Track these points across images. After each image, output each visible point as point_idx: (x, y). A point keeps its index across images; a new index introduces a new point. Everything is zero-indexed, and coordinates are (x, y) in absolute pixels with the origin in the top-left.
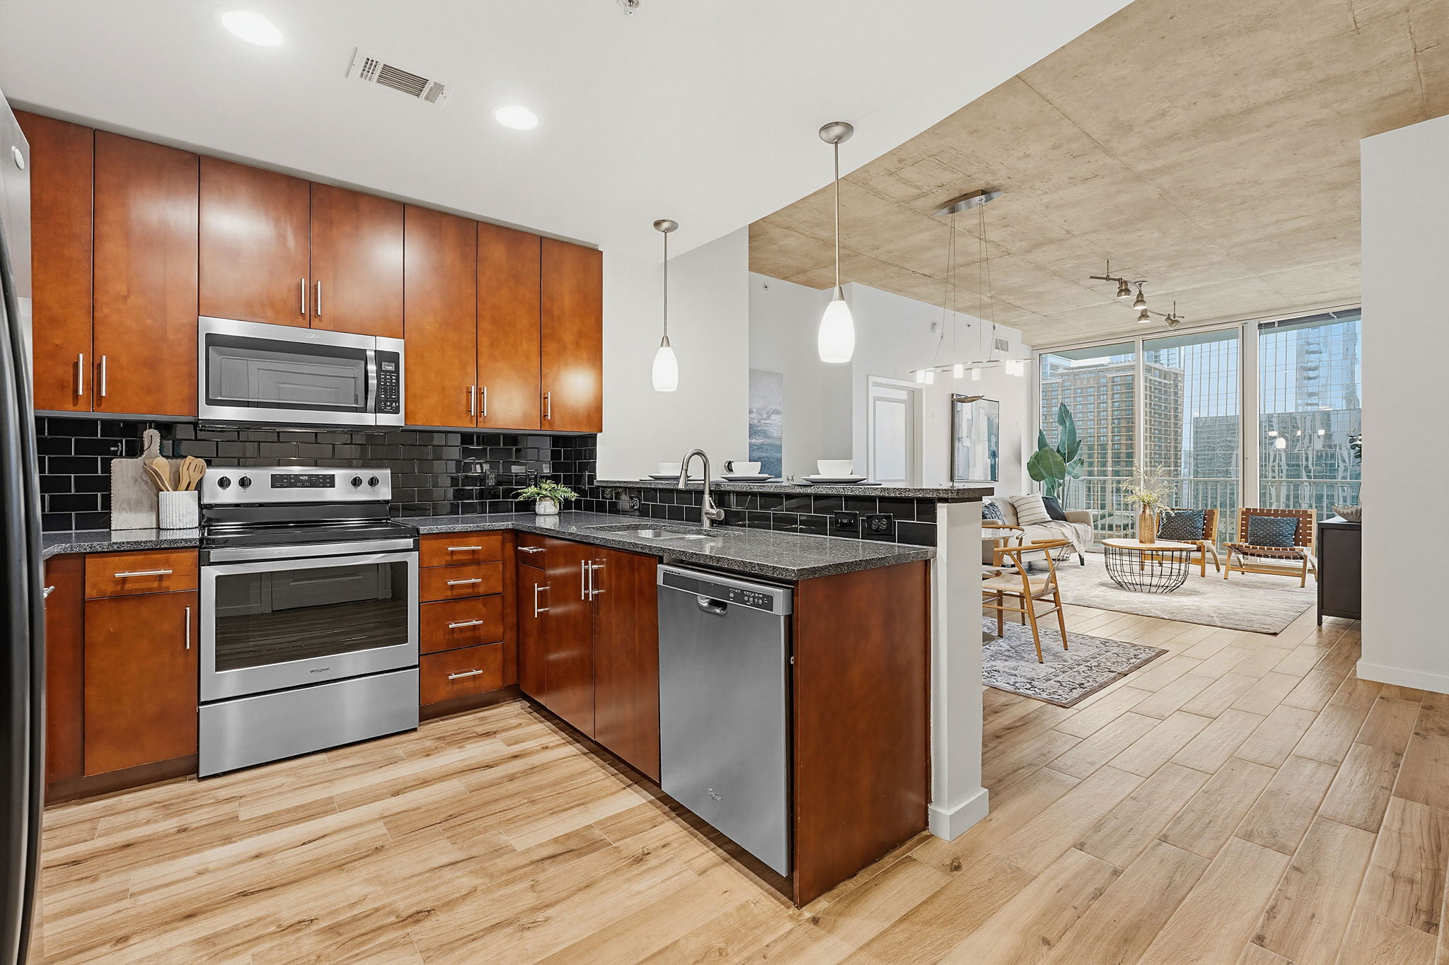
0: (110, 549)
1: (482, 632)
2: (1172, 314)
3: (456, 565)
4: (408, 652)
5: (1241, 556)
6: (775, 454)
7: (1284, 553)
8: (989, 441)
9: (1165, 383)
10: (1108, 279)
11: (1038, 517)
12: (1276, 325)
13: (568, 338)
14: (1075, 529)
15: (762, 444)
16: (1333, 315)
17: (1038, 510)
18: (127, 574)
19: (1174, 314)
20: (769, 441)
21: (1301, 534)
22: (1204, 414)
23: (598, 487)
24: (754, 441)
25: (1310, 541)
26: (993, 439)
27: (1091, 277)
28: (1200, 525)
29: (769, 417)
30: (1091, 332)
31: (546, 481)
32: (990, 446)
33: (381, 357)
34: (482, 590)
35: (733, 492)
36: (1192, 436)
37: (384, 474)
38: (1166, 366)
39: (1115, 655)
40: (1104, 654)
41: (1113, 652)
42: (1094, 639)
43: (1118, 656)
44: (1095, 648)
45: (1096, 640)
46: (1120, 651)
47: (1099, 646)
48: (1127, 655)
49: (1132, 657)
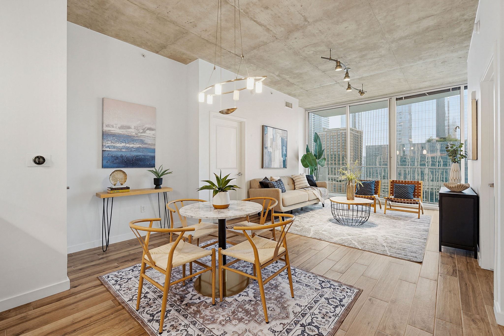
2: (361, 90)
5: (390, 202)
7: (409, 201)
8: (282, 149)
9: (357, 135)
10: (330, 59)
11: (303, 185)
12: (403, 98)
14: (320, 190)
15: (139, 148)
16: (427, 94)
17: (304, 182)
19: (362, 90)
21: (416, 192)
22: (369, 145)
25: (420, 195)
26: (284, 148)
27: (322, 57)
28: (373, 188)
29: (144, 132)
30: (328, 102)
32: (282, 152)
36: (365, 152)
38: (358, 129)
39: (326, 302)
40: (319, 300)
41: (325, 296)
42: (316, 278)
43: (329, 303)
44: (314, 291)
45: (317, 279)
46: (331, 295)
47: (317, 287)
48: (335, 300)
49: (338, 304)
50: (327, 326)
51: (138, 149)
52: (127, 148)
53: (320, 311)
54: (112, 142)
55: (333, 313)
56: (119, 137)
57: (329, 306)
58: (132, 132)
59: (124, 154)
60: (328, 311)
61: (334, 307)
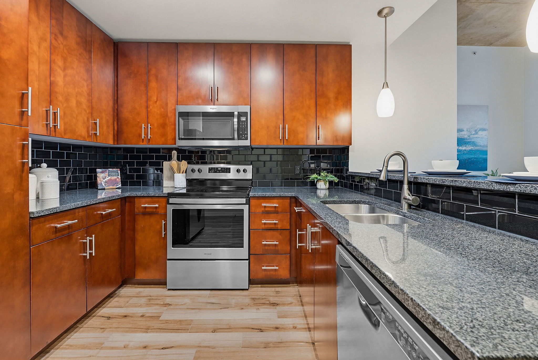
0: (141, 195)
1: (279, 248)
3: (267, 213)
4: (243, 252)
6: (481, 156)
13: (331, 95)
18: (146, 205)
20: (476, 148)
23: (350, 175)
24: (460, 148)
29: (476, 133)
31: (323, 172)
33: (240, 115)
34: (279, 227)
35: (429, 184)
37: (249, 168)
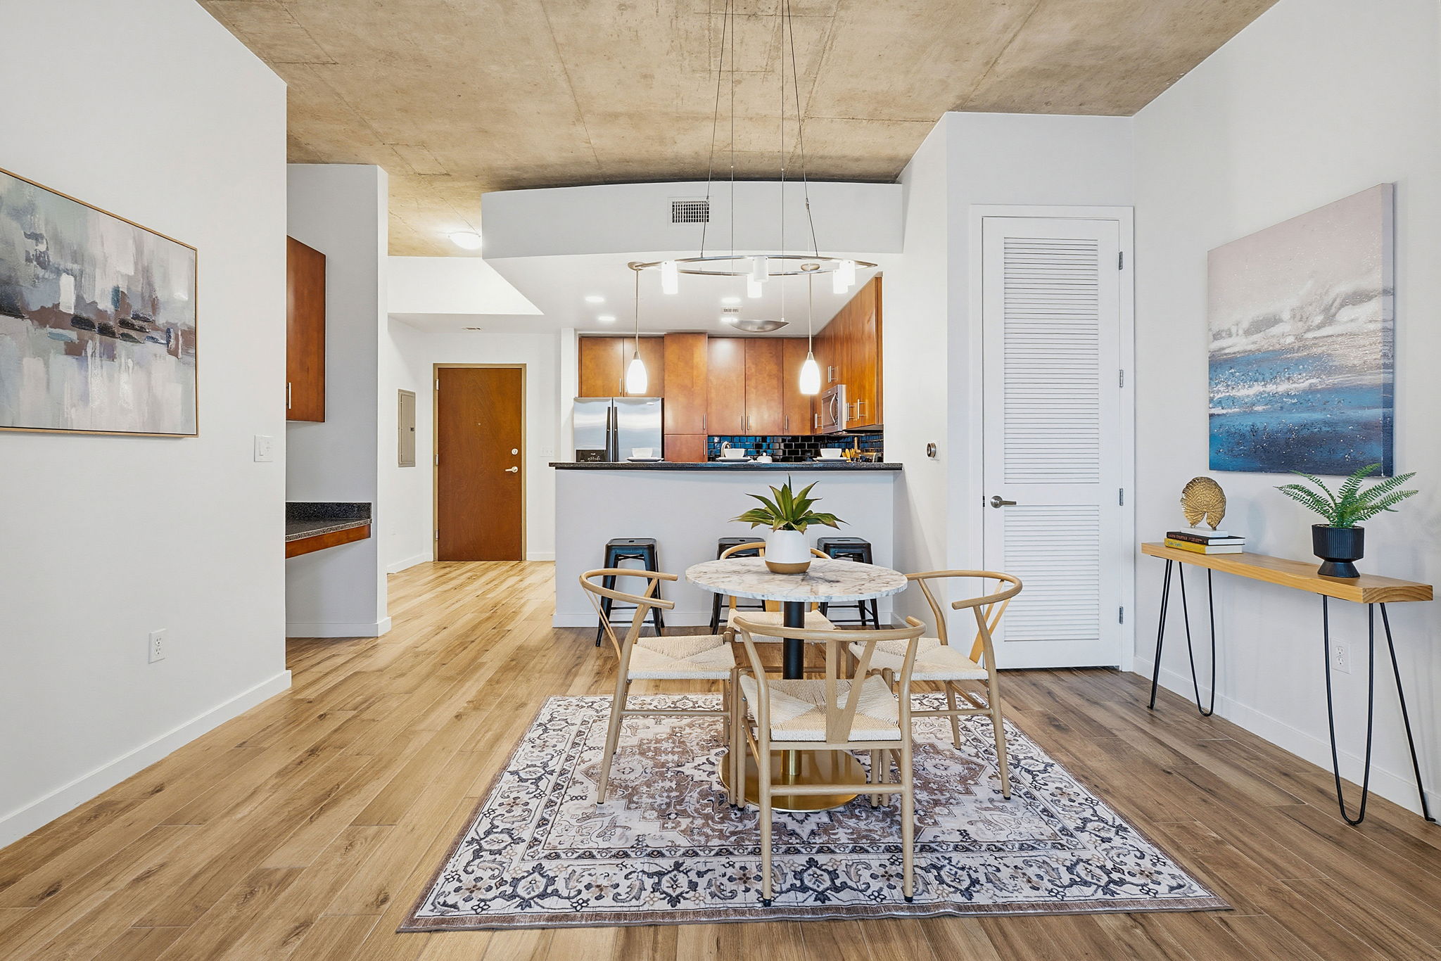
39: (517, 832)
40: (537, 828)
41: (523, 846)
42: (574, 900)
43: (509, 832)
44: (559, 847)
45: (568, 898)
46: (508, 857)
47: (555, 863)
48: (496, 847)
49: (485, 840)
50: (505, 788)
51: (1305, 399)
52: (1272, 399)
53: (525, 807)
54: (1228, 386)
55: (495, 815)
56: (1249, 363)
57: (508, 826)
58: (1284, 334)
59: (1260, 423)
60: (507, 815)
61: (494, 830)
